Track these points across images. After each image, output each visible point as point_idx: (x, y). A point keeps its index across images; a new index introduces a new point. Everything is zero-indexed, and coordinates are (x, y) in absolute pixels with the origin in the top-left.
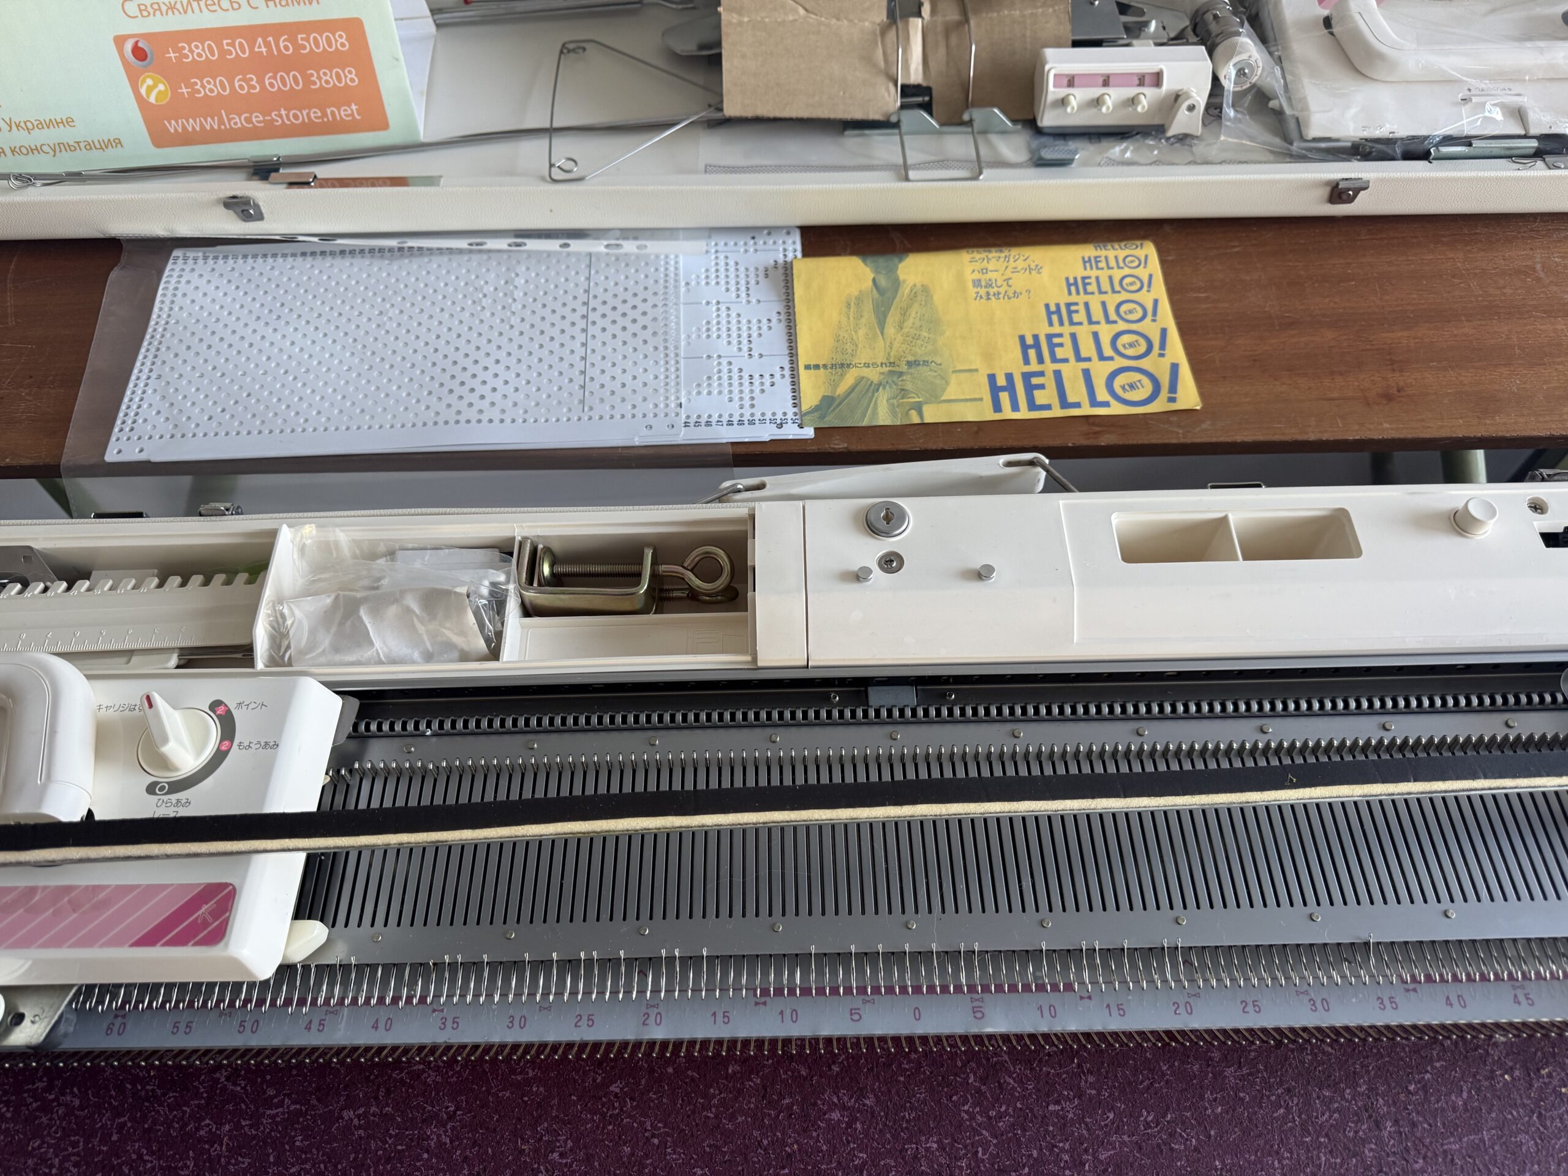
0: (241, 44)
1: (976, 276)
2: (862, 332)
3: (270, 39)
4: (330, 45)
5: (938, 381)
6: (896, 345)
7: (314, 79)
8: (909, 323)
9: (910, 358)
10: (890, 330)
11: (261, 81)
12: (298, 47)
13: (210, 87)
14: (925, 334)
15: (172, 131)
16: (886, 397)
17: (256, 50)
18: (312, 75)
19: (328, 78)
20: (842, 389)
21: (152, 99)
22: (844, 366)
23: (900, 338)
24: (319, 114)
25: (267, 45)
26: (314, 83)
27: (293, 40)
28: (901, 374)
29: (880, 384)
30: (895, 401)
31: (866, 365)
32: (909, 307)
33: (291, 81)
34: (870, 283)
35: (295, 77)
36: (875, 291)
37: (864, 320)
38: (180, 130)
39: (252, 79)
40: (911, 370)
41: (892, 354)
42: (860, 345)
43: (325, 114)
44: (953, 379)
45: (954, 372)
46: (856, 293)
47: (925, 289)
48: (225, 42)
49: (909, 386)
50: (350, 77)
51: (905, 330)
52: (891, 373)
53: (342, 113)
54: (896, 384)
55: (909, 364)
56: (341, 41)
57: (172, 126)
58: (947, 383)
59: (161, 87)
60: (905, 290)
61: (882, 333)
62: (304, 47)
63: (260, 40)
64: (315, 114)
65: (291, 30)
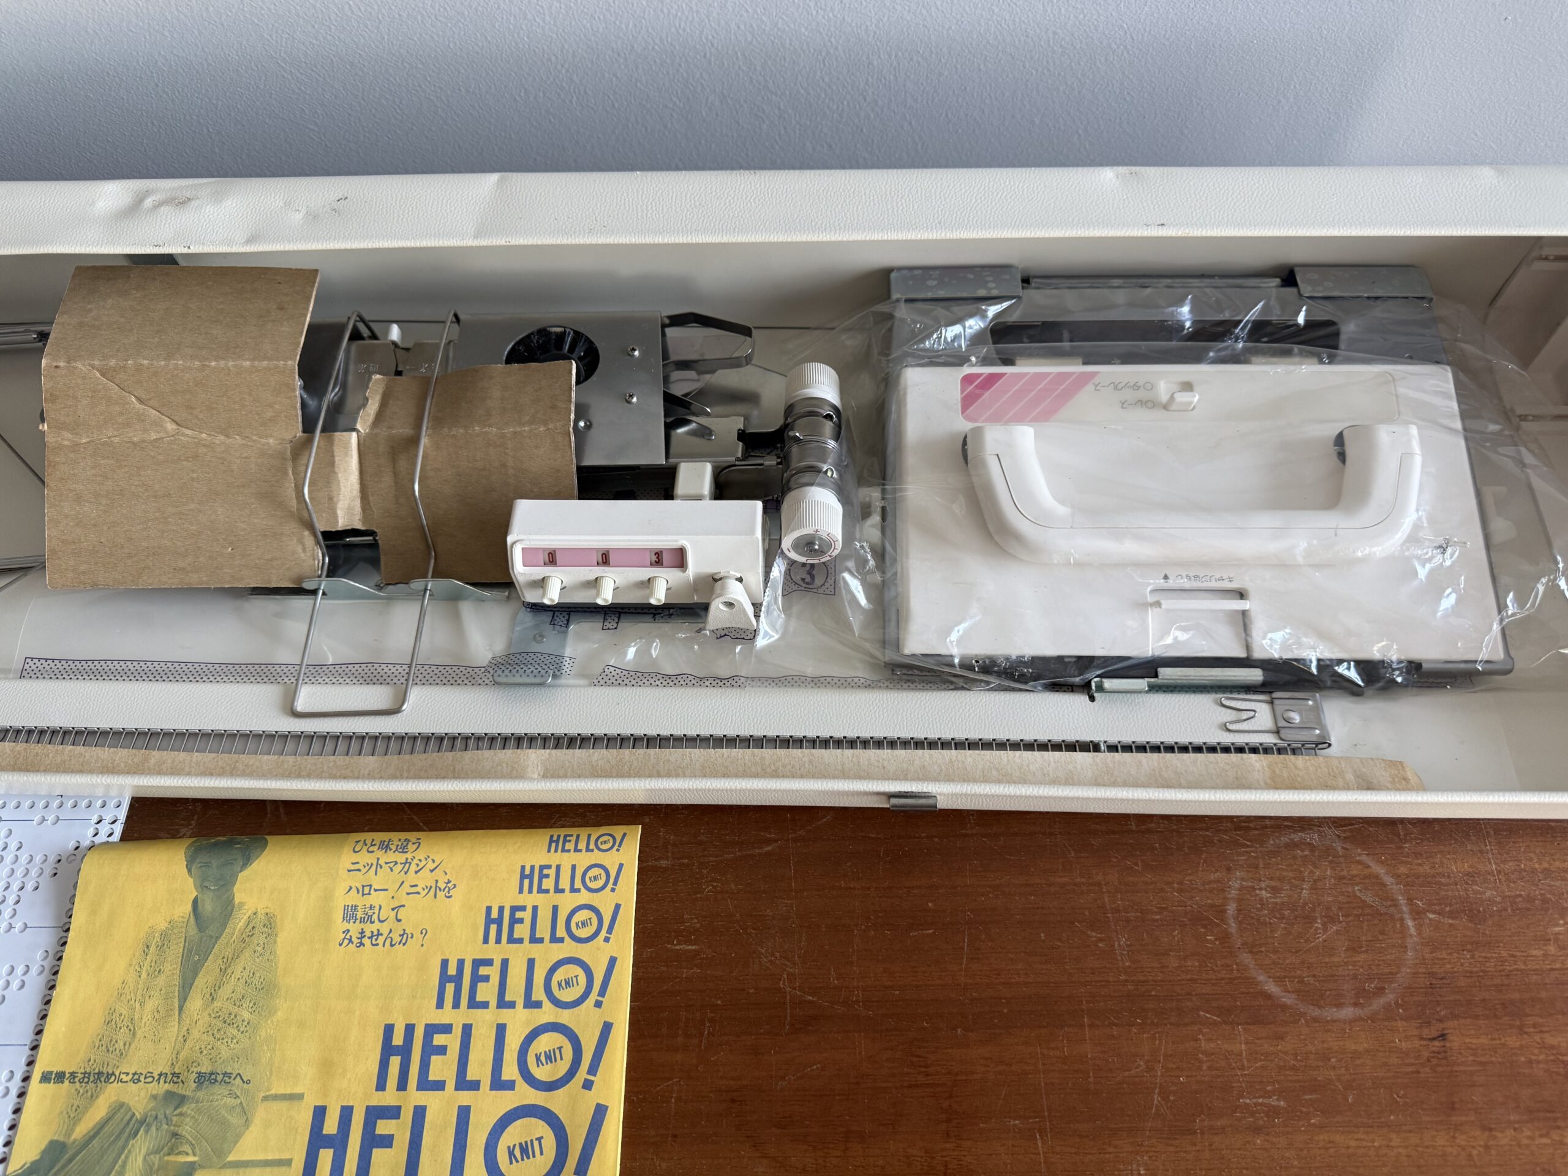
1: (354, 899)
2: (150, 1005)
5: (235, 1120)
6: (195, 1034)
8: (225, 992)
9: (206, 1068)
10: (195, 1003)
14: (246, 1015)
16: (144, 1151)
20: (81, 1130)
22: (101, 1077)
23: (205, 1020)
28: (182, 1100)
29: (141, 1122)
30: (155, 1159)
31: (136, 1079)
32: (236, 956)
34: (189, 907)
36: (192, 920)
37: (161, 980)
40: (200, 1094)
41: (181, 1056)
42: (139, 1034)
44: (261, 1113)
45: (266, 1098)
46: (163, 925)
47: (270, 923)
49: (187, 1130)
51: (217, 1004)
52: (169, 1095)
54: (169, 1122)
55: (202, 1079)
58: (247, 1123)
60: (239, 922)
61: (181, 1009)
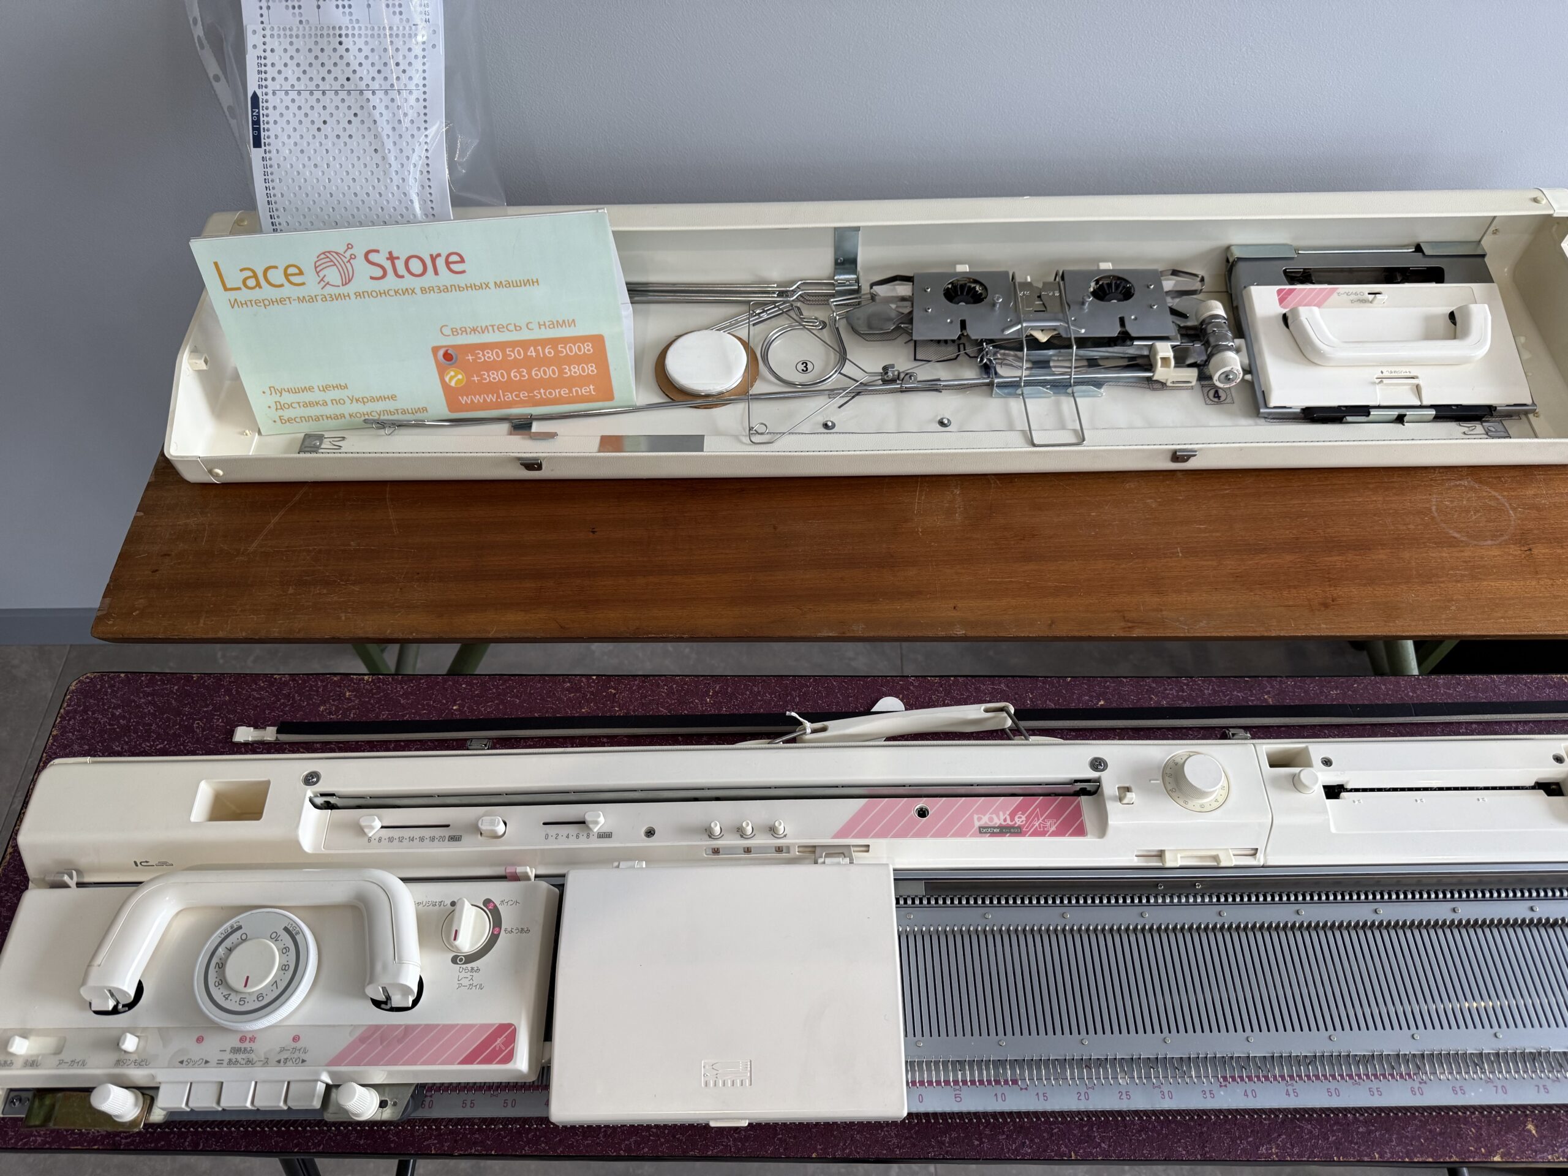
0: (518, 351)
3: (540, 348)
4: (580, 351)
7: (567, 371)
11: (529, 373)
12: (557, 352)
13: (495, 376)
15: (464, 403)
17: (529, 354)
18: (566, 369)
19: (576, 370)
21: (453, 384)
24: (567, 392)
25: (536, 351)
26: (567, 373)
27: (555, 348)
33: (551, 372)
35: (553, 370)
38: (469, 402)
39: (523, 372)
43: (571, 391)
48: (508, 350)
50: (591, 369)
53: (583, 391)
56: (588, 348)
57: (464, 400)
59: (460, 377)
62: (562, 352)
63: (532, 348)
64: (564, 392)
65: (554, 342)
